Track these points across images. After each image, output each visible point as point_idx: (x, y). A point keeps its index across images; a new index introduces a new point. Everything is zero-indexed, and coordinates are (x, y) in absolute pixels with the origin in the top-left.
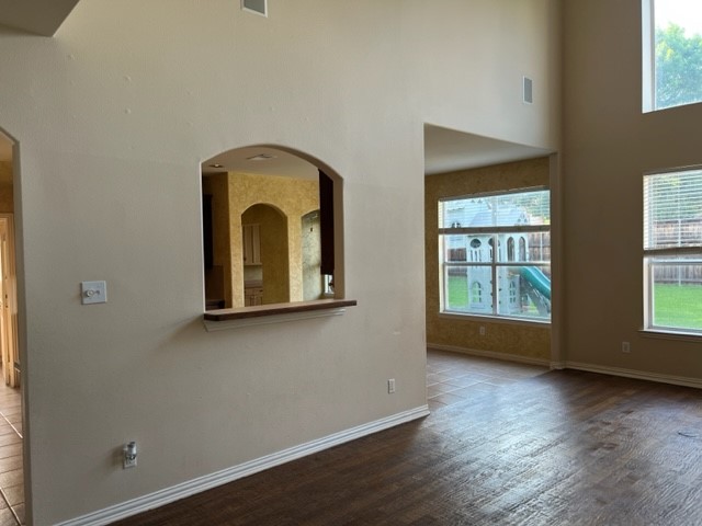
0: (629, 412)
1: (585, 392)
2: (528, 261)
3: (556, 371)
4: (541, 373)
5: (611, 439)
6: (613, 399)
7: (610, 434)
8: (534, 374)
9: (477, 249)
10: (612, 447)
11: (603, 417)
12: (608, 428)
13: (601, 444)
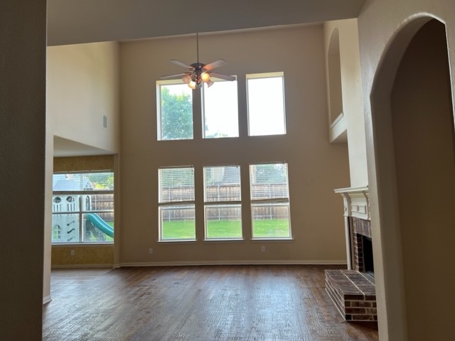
0: (154, 280)
1: (133, 275)
2: (91, 211)
3: (117, 269)
4: (108, 271)
5: (149, 291)
6: (147, 276)
7: (148, 289)
8: (105, 272)
9: (59, 204)
10: (150, 293)
11: (144, 283)
12: (146, 287)
13: (145, 294)
